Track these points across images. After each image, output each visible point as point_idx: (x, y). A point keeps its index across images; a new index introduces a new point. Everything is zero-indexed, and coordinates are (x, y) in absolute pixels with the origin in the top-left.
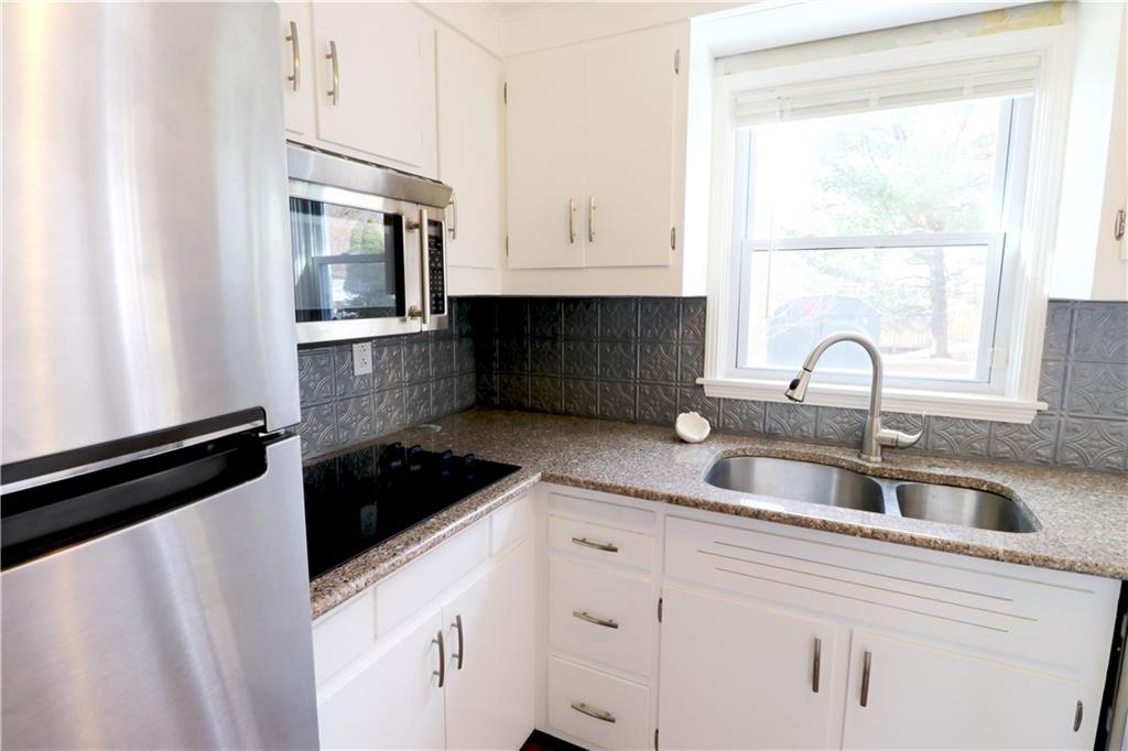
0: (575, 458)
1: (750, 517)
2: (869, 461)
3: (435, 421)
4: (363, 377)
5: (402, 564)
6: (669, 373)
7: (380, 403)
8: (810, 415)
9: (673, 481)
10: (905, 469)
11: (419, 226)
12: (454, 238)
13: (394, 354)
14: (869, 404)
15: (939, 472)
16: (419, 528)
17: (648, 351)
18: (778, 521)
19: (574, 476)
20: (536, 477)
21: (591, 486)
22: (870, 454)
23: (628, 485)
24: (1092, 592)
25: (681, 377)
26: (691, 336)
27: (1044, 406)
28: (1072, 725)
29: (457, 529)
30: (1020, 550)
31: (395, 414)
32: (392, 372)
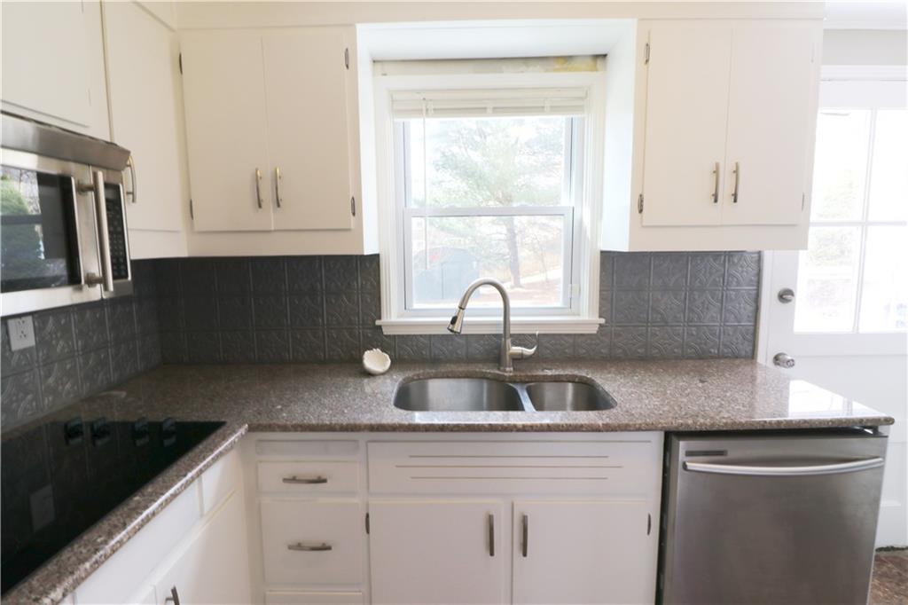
0: (279, 404)
1: (437, 431)
2: (505, 371)
3: (118, 386)
4: (23, 352)
5: (107, 557)
6: (353, 318)
7: (48, 376)
8: (462, 341)
9: (371, 411)
10: (529, 374)
11: (94, 188)
12: (133, 201)
13: (63, 322)
14: (502, 329)
15: (549, 373)
16: (123, 510)
17: (333, 301)
18: (458, 431)
19: (282, 422)
20: (242, 431)
21: (299, 429)
22: (506, 366)
23: (333, 422)
24: (649, 442)
25: (363, 320)
26: (368, 286)
27: (602, 321)
28: (646, 532)
29: (167, 502)
30: (610, 422)
31: (68, 386)
32: (61, 343)
